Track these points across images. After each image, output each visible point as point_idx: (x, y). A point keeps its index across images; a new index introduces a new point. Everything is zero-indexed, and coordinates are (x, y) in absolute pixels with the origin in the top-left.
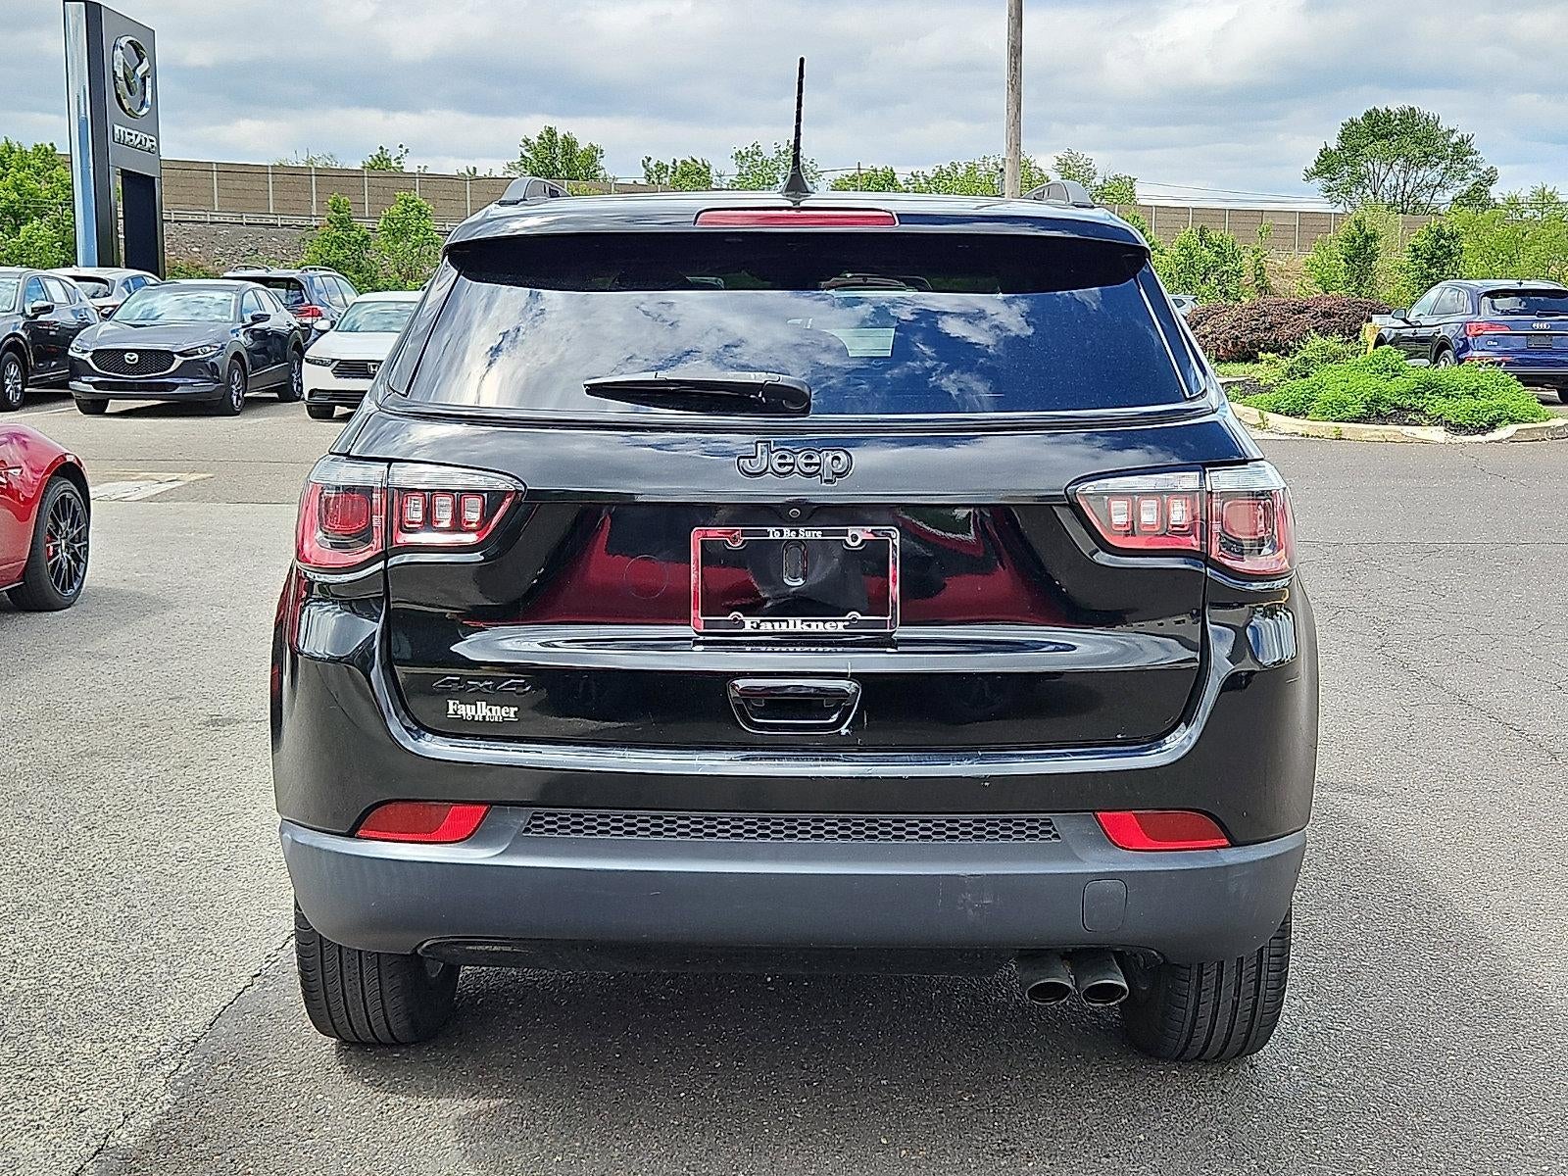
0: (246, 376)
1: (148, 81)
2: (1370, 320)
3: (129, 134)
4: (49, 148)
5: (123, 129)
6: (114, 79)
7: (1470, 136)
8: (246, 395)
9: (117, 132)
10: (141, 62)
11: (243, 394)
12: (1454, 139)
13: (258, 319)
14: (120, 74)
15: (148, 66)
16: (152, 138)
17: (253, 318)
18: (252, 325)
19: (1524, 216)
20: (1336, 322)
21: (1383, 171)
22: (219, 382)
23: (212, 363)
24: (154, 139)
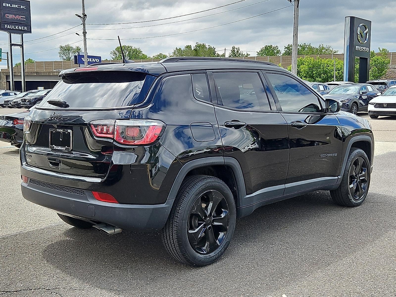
0: (358, 108)
1: (368, 34)
3: (360, 48)
4: (373, 52)
5: (358, 47)
6: (357, 35)
8: (358, 112)
9: (356, 48)
10: (366, 29)
11: (357, 112)
13: (364, 93)
14: (359, 33)
15: (368, 30)
16: (367, 48)
17: (362, 93)
18: (362, 94)
22: (348, 109)
23: (347, 104)
24: (368, 48)
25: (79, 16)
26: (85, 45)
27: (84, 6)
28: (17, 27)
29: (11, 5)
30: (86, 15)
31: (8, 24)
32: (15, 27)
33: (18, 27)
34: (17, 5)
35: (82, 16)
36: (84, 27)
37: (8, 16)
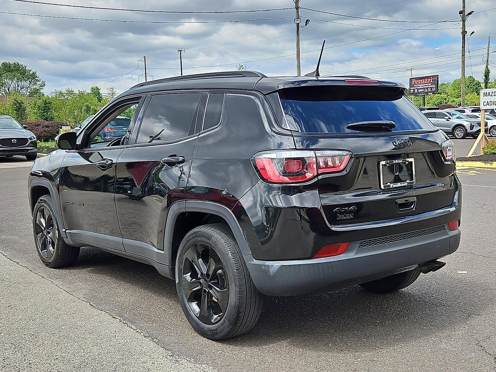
2: (61, 128)
7: (35, 72)
12: (31, 73)
19: (65, 97)
20: (51, 129)
21: (10, 82)
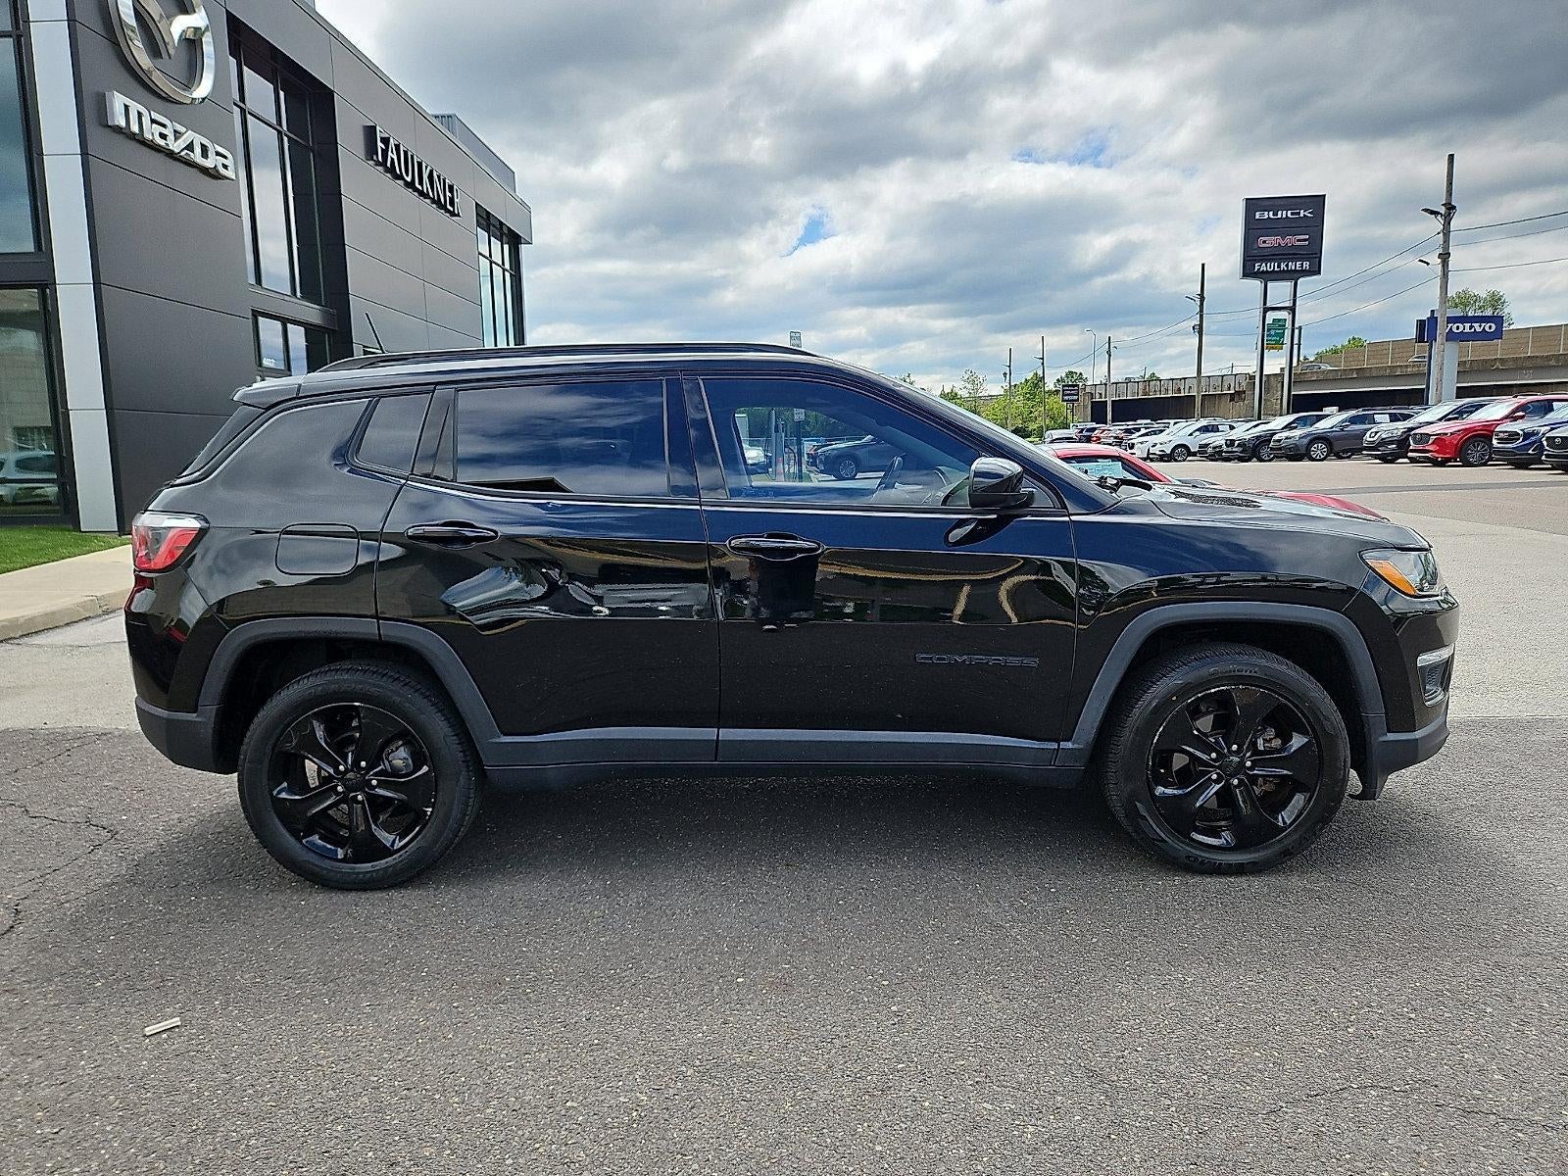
25: (1432, 212)
26: (1444, 290)
27: (1451, 184)
28: (1283, 266)
29: (1275, 214)
30: (1454, 208)
31: (1262, 261)
32: (1279, 267)
33: (1287, 266)
34: (1289, 212)
35: (1443, 210)
36: (1446, 241)
37: (1264, 242)
